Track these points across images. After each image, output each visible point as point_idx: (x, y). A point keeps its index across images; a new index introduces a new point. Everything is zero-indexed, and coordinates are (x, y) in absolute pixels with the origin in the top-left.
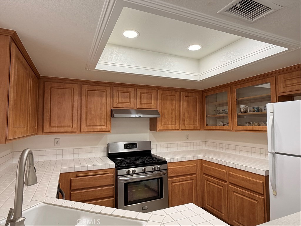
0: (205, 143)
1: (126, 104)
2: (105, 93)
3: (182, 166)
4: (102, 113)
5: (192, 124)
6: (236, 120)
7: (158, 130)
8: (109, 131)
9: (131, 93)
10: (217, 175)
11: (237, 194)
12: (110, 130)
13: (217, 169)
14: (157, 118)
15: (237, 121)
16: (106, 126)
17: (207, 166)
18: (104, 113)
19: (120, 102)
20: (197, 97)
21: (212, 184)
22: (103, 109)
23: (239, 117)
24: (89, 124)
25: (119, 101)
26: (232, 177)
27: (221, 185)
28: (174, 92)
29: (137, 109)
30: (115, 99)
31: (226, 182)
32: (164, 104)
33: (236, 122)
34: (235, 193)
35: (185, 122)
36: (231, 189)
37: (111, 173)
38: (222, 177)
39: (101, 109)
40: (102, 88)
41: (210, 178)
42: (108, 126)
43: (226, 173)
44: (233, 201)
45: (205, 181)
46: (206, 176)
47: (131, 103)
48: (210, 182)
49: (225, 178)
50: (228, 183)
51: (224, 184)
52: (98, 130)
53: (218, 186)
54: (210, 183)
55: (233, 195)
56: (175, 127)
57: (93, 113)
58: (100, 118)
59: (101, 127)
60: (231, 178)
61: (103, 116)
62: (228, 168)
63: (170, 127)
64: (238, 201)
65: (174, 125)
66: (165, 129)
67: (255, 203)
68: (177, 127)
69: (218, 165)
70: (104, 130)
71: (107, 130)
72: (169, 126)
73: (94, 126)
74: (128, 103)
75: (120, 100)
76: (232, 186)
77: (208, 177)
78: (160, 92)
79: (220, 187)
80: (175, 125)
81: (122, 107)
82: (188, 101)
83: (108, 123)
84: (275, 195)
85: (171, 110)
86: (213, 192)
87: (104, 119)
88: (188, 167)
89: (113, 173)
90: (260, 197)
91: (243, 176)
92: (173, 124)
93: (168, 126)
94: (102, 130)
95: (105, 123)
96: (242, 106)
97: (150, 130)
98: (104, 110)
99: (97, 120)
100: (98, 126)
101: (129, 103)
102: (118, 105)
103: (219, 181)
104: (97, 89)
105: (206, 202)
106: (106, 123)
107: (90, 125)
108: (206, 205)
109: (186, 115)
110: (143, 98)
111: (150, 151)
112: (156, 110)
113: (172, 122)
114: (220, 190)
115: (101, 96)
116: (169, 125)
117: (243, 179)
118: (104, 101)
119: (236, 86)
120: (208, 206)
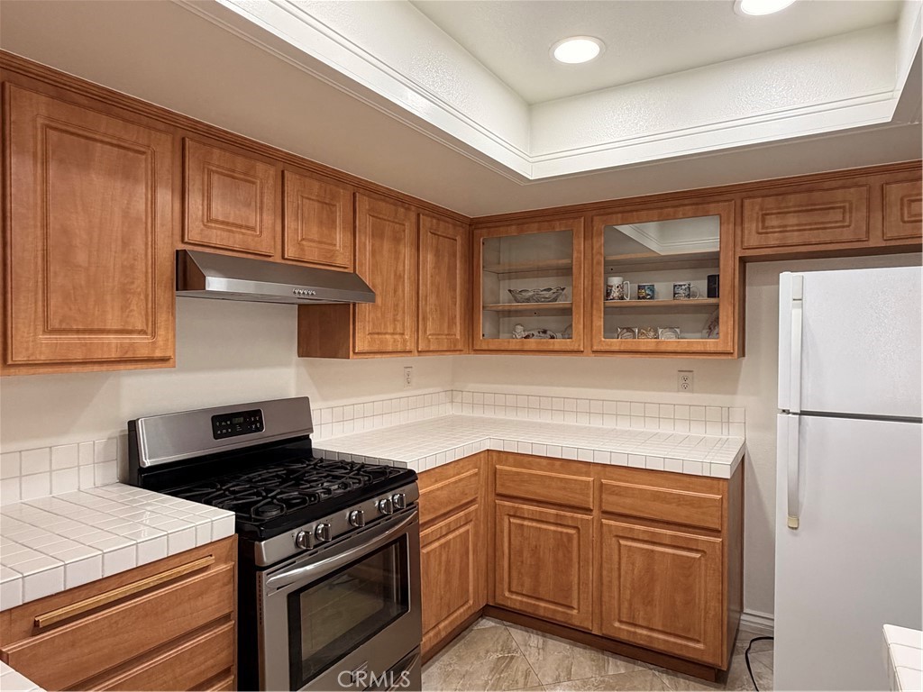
0: (452, 394)
1: (243, 234)
2: (146, 160)
3: (446, 482)
4: (132, 267)
5: (446, 332)
6: (599, 323)
7: (354, 353)
8: (164, 360)
9: (261, 182)
10: (558, 495)
11: (629, 543)
12: (169, 354)
13: (553, 474)
14: (351, 306)
15: (602, 324)
16: (154, 334)
17: (514, 469)
18: (140, 266)
19: (216, 221)
20: (458, 238)
21: (534, 524)
22: (139, 245)
23: (608, 311)
24: (61, 322)
25: (214, 216)
26: (617, 494)
27: (570, 523)
28: (402, 210)
29: (283, 262)
30: (195, 203)
31: (588, 510)
32: (373, 253)
33: (600, 326)
34: (622, 542)
35: (429, 324)
36: (610, 532)
37: (218, 561)
38: (576, 499)
39: (125, 243)
40: (132, 135)
41: (525, 507)
42: (161, 332)
43: (592, 483)
44: (616, 566)
45: (506, 518)
46: (507, 503)
47: (261, 232)
48: (524, 518)
49: (588, 502)
50: (596, 512)
51: (582, 520)
52: (114, 355)
53: (560, 529)
54: (526, 523)
55: (616, 547)
56: (405, 341)
57: (81, 257)
58: (125, 291)
59: (126, 339)
60: (613, 498)
61: (139, 283)
62: (599, 468)
63: (390, 341)
64: (633, 564)
65: (400, 334)
66: (375, 348)
67: (694, 558)
68: (408, 344)
69: (558, 463)
70: (144, 353)
71: (158, 354)
72: (387, 336)
73: (92, 331)
74: (248, 228)
75: (218, 210)
76: (612, 522)
77: (516, 505)
78: (364, 203)
79: (565, 530)
80: (403, 334)
81: (225, 243)
82: (437, 253)
83: (162, 318)
84: (793, 528)
85: (392, 276)
86: (535, 550)
87: (142, 297)
88: (460, 480)
89: (226, 562)
90: (712, 539)
91: (656, 489)
92: (398, 330)
93: (383, 336)
94: (129, 355)
95: (147, 314)
96: (615, 281)
97: (301, 354)
98: (143, 252)
99: (108, 298)
100: (109, 332)
101: (253, 229)
102: (207, 232)
103: (562, 513)
104: (105, 134)
105: (506, 586)
106: (154, 314)
107: (64, 326)
108: (507, 594)
109: (432, 300)
110: (306, 215)
111: (307, 439)
112: (346, 271)
113: (395, 325)
114: (565, 540)
115: (128, 174)
116: (385, 334)
117: (657, 497)
118: (140, 205)
119: (605, 218)
120: (514, 597)
